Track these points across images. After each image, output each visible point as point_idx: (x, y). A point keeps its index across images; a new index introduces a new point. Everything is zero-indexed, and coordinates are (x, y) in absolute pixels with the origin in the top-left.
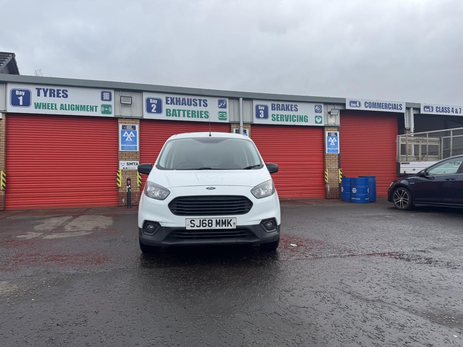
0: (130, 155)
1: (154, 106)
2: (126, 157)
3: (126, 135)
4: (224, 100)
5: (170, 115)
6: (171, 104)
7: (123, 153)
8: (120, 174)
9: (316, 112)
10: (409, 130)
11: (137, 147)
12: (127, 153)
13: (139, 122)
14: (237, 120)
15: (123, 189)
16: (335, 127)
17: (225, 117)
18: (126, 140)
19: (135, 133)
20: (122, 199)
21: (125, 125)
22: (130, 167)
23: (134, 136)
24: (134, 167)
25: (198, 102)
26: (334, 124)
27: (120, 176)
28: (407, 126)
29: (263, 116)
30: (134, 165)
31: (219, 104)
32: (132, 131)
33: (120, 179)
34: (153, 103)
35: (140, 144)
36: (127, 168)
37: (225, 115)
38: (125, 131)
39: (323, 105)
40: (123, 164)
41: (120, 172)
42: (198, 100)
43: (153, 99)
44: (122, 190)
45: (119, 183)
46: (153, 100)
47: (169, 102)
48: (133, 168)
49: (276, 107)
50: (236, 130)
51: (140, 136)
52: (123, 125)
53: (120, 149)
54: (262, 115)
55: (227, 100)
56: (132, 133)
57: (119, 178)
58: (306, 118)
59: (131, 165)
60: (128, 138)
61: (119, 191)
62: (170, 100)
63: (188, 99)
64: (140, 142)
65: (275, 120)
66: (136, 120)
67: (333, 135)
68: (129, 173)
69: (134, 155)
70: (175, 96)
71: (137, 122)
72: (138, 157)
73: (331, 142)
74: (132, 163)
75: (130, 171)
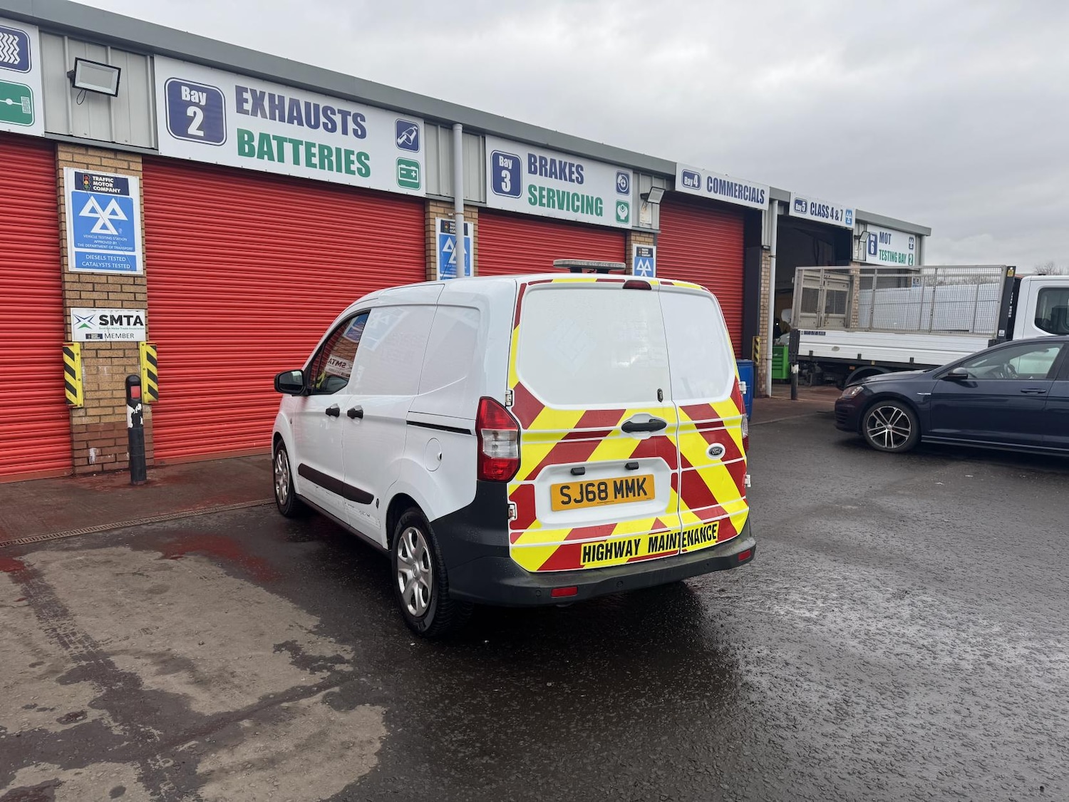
0: (111, 288)
1: (195, 113)
2: (95, 295)
3: (93, 210)
4: (412, 125)
5: (251, 154)
6: (254, 113)
7: (83, 278)
8: (77, 358)
9: (618, 191)
10: (769, 250)
11: (134, 257)
12: (97, 279)
13: (140, 167)
14: (445, 191)
15: (91, 412)
16: (650, 233)
17: (415, 178)
18: (92, 231)
19: (127, 207)
20: (88, 448)
21: (86, 175)
22: (112, 332)
23: (122, 216)
24: (129, 332)
25: (338, 119)
26: (648, 227)
27: (76, 364)
28: (764, 242)
29: (508, 189)
30: (129, 324)
31: (399, 135)
32: (116, 198)
33: (78, 375)
34: (191, 103)
35: (147, 250)
36: (100, 336)
37: (416, 172)
38: (87, 199)
39: (631, 174)
40: (86, 322)
41: (75, 349)
42: (340, 111)
43: (192, 88)
44: (86, 416)
45: (74, 392)
46: (193, 92)
47: (248, 107)
48: (124, 336)
49: (538, 164)
50: (442, 221)
51: (146, 217)
52: (78, 170)
53: (72, 265)
54: (506, 186)
55: (421, 124)
56: (113, 205)
57: (73, 373)
58: (599, 205)
59: (117, 325)
60: (99, 224)
61: (76, 421)
62: (250, 101)
63: (308, 105)
64: (147, 241)
65: (534, 204)
66: (129, 158)
67: (645, 253)
68: (108, 354)
69: (126, 288)
70: (268, 89)
71: (133, 166)
72: (140, 297)
73: (641, 271)
74: (120, 317)
75: (112, 346)
